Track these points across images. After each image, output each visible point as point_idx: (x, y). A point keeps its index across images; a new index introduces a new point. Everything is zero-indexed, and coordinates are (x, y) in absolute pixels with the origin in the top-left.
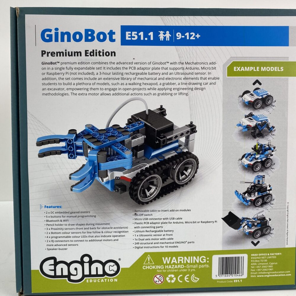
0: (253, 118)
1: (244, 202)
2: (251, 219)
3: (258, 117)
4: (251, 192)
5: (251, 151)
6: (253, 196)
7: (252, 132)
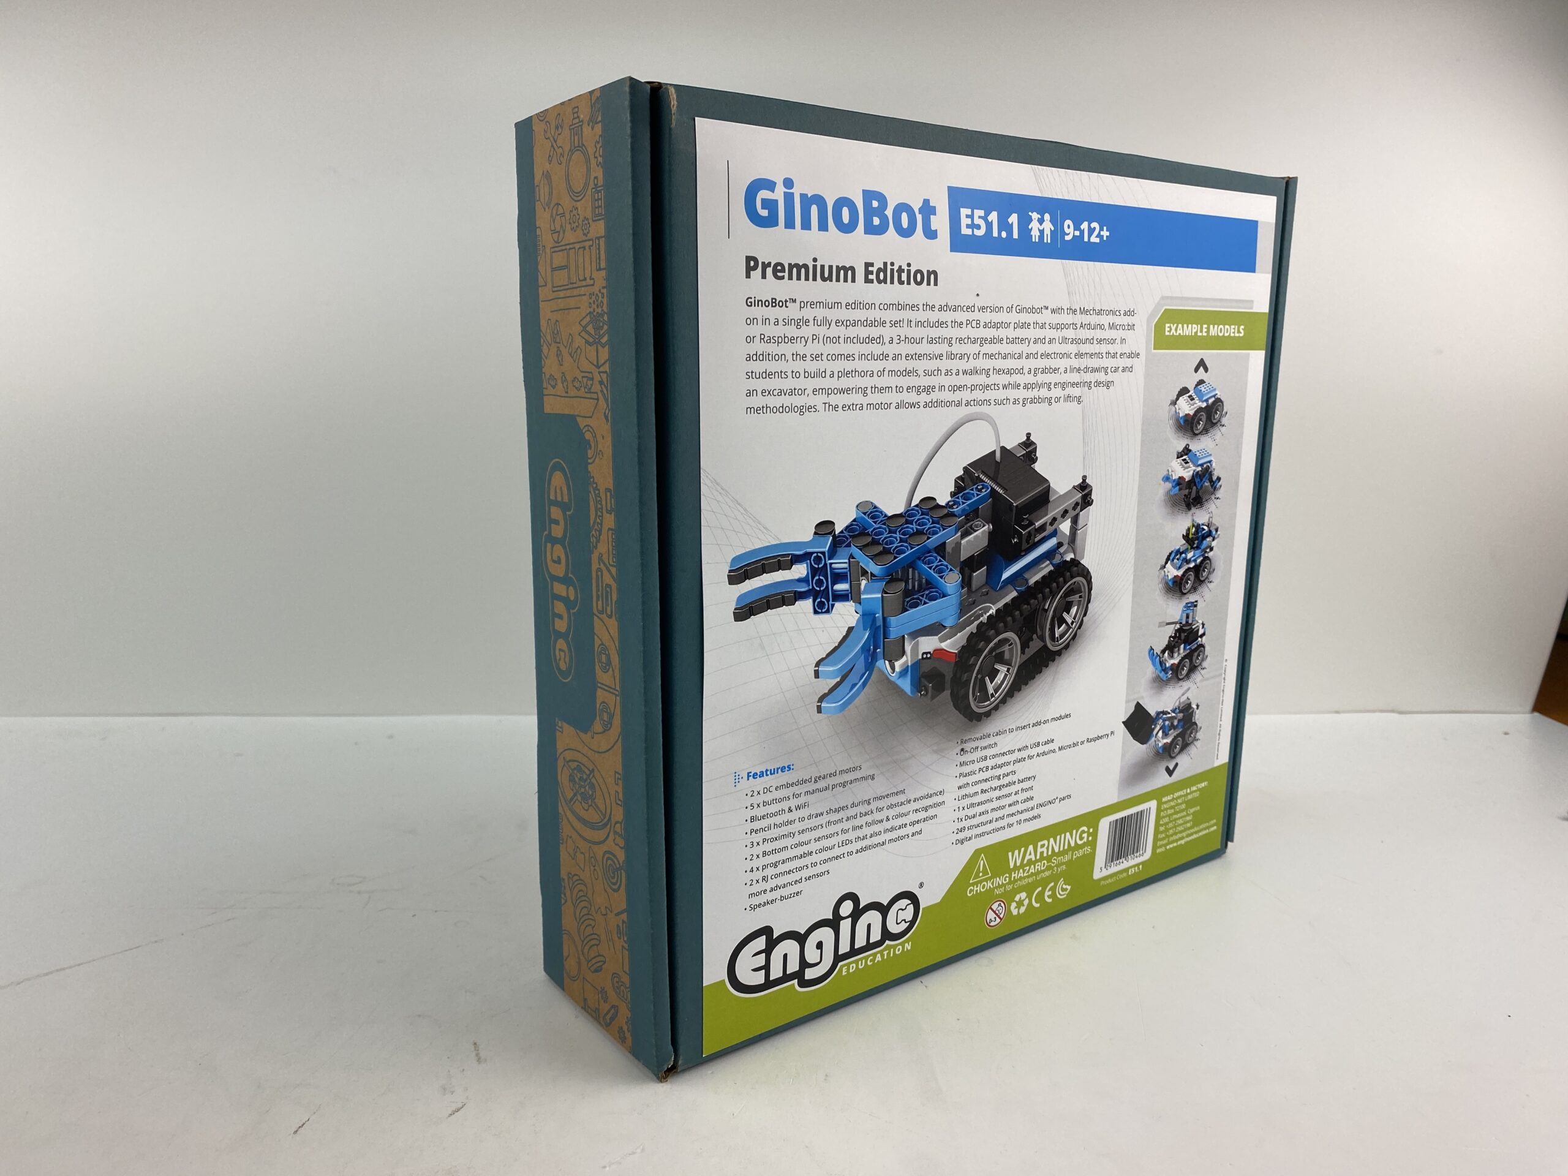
0: (1190, 459)
1: (1161, 672)
2: (1169, 713)
3: (1198, 454)
4: (1174, 647)
5: (1180, 543)
6: (1176, 655)
7: (1185, 495)
